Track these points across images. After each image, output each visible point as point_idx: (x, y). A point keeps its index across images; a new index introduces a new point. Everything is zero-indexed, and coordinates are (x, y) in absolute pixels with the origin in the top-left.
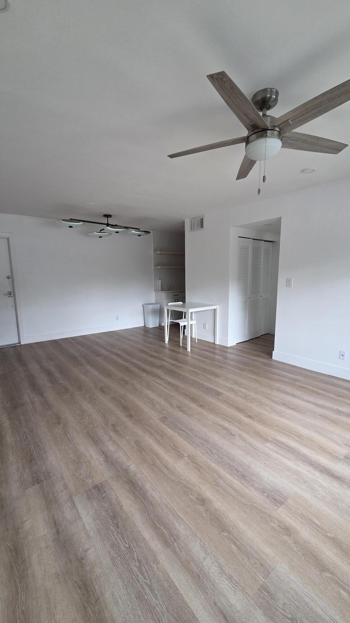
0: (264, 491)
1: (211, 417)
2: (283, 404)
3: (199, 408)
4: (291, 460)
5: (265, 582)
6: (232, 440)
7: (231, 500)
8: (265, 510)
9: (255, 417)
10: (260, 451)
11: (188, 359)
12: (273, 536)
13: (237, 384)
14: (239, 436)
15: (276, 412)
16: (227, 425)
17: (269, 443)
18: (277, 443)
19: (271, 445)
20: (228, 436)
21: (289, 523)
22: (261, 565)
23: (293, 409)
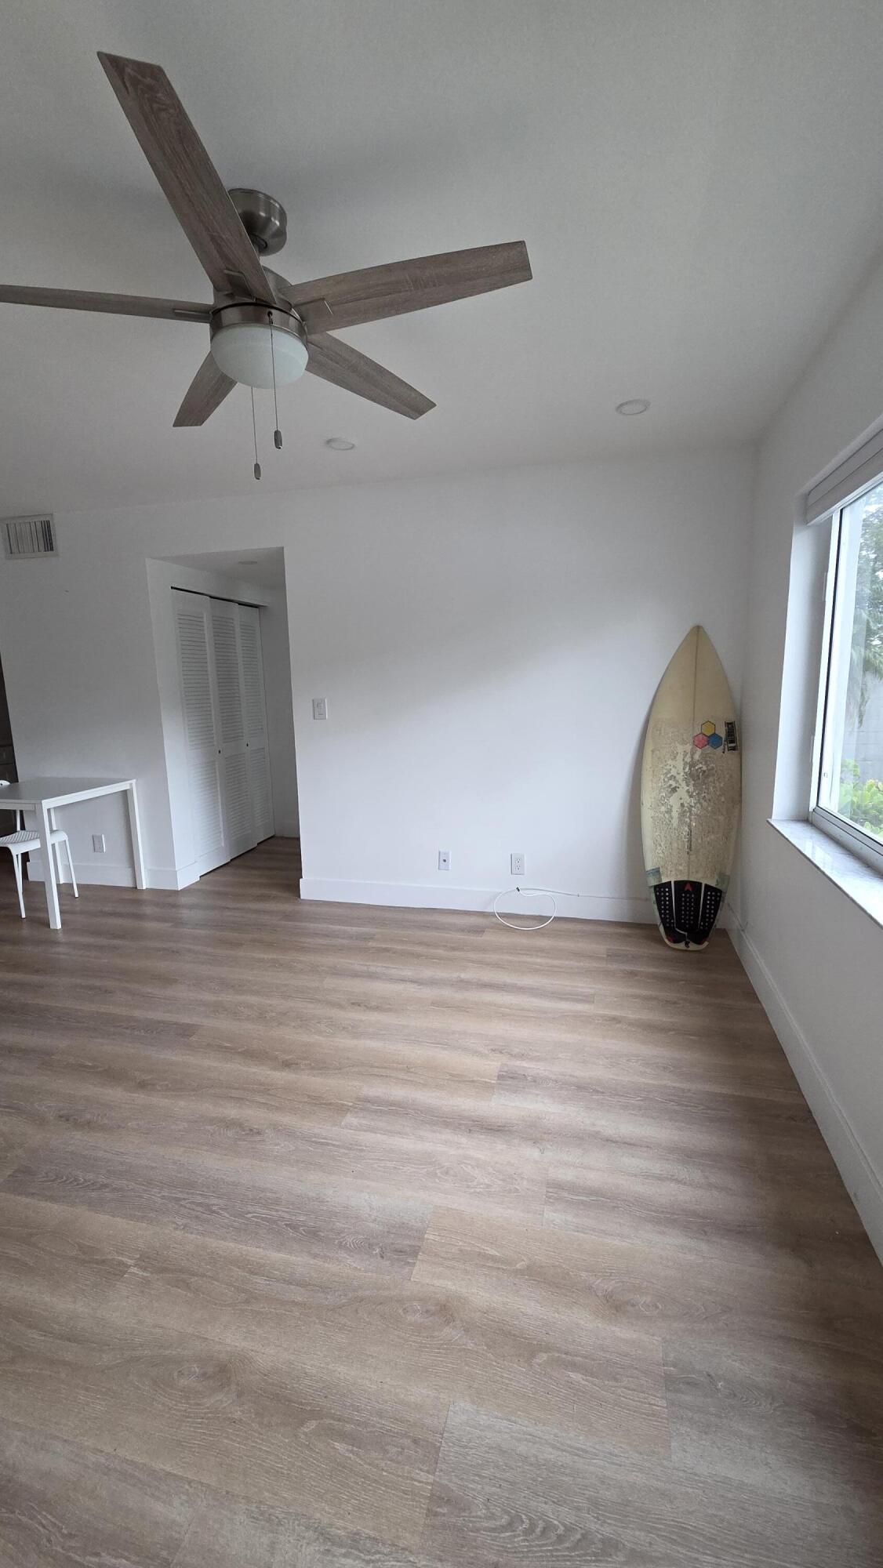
0: (371, 1246)
1: (183, 1106)
2: (353, 1004)
3: (136, 1095)
4: (406, 1134)
5: (434, 1480)
6: (258, 1146)
7: (299, 1319)
8: (386, 1293)
9: (299, 1061)
10: (334, 1143)
11: (59, 954)
12: (420, 1347)
13: (232, 986)
14: (274, 1129)
15: (344, 1028)
16: (232, 1111)
17: (349, 1115)
18: (365, 1105)
19: (356, 1117)
20: (244, 1140)
21: (444, 1291)
22: (415, 1441)
23: (377, 1009)
